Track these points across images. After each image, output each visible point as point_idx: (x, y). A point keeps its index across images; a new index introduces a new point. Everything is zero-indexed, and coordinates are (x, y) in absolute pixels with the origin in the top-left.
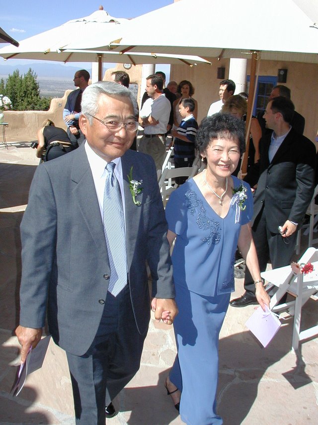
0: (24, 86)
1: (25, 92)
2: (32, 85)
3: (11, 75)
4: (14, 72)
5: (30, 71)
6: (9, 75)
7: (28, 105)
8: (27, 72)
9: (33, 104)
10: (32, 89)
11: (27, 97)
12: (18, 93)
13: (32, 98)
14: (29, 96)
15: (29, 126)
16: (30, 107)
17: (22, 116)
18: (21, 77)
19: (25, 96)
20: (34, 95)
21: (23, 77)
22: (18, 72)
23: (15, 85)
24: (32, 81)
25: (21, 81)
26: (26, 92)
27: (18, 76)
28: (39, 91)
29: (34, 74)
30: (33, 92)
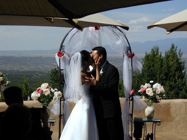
0: (165, 66)
1: (166, 74)
2: (175, 65)
3: (148, 53)
4: (153, 50)
5: (173, 47)
6: (146, 53)
7: (170, 90)
8: (168, 48)
9: (176, 89)
10: (176, 71)
11: (170, 80)
12: (158, 76)
13: (175, 82)
14: (171, 78)
15: (177, 119)
16: (173, 93)
17: (168, 106)
18: (161, 56)
19: (166, 79)
20: (178, 78)
21: (163, 55)
22: (158, 50)
23: (153, 66)
24: (176, 60)
25: (161, 60)
26: (168, 74)
27: (157, 54)
28: (185, 73)
29: (178, 51)
30: (177, 73)
